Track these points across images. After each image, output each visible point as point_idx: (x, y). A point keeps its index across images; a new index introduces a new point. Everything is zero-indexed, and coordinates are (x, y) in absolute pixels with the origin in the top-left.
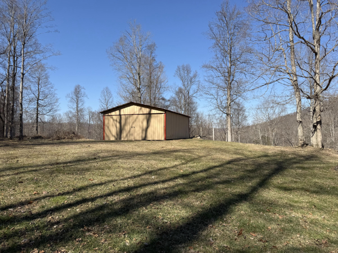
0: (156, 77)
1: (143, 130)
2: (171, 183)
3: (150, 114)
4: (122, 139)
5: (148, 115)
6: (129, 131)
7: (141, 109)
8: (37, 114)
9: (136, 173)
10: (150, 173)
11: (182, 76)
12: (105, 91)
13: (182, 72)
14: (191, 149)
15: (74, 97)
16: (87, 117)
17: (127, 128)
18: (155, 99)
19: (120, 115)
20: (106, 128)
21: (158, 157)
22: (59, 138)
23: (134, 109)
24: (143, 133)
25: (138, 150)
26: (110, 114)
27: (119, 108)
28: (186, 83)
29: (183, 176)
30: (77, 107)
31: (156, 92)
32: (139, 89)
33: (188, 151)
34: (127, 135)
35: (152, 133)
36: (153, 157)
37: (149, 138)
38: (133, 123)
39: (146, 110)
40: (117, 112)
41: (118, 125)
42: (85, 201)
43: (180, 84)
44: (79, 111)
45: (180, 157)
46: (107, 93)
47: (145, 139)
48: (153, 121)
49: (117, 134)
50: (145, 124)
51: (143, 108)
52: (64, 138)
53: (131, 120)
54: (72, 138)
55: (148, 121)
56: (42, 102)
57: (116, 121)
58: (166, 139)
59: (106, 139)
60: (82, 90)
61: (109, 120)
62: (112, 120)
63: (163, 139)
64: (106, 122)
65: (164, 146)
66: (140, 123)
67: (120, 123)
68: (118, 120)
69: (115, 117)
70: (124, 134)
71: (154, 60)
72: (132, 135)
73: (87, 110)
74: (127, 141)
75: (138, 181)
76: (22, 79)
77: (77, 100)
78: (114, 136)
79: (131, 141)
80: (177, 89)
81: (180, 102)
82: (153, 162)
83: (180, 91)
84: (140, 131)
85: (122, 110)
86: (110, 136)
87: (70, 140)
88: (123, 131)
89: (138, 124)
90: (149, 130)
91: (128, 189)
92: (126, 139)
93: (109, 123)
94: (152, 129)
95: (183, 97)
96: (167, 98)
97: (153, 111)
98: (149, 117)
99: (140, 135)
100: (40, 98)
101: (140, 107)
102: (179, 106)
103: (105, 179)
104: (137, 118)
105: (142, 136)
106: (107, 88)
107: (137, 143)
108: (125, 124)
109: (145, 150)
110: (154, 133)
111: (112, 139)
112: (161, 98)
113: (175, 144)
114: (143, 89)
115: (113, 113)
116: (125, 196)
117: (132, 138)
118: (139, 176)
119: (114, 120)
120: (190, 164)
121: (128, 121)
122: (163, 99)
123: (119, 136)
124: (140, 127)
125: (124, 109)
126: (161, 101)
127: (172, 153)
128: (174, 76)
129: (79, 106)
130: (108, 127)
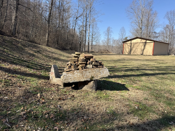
0: (152, 20)
1: (142, 50)
2: (151, 68)
3: (146, 43)
4: (131, 54)
5: (145, 43)
6: (135, 51)
7: (141, 40)
8: (92, 42)
9: (139, 65)
10: (144, 65)
11: (169, 18)
12: (122, 29)
13: (170, 15)
14: (164, 60)
15: (107, 33)
16: (112, 43)
17: (134, 49)
18: (150, 33)
19: (131, 43)
20: (124, 49)
21: (147, 61)
22: (102, 53)
23: (139, 40)
24: (141, 51)
25: (139, 59)
26: (126, 43)
27: (131, 40)
28: (172, 22)
29: (156, 67)
30: (108, 37)
31: (151, 29)
32: (141, 28)
33: (162, 60)
34: (133, 52)
35: (146, 52)
36: (146, 61)
37: (144, 54)
38: (137, 47)
39: (144, 41)
40: (130, 42)
41: (130, 48)
42: (127, 67)
43: (167, 23)
44: (108, 39)
45: (157, 62)
46: (123, 30)
47: (142, 54)
48: (147, 46)
49: (129, 52)
50: (143, 47)
51: (143, 40)
52: (104, 53)
53: (136, 45)
54: (107, 53)
55: (145, 46)
56: (94, 36)
57: (129, 46)
58: (153, 55)
59: (124, 54)
60: (111, 29)
61: (126, 45)
62: (127, 45)
63: (152, 55)
64: (124, 46)
65: (151, 58)
66: (141, 47)
67: (131, 47)
68: (130, 45)
69: (128, 44)
70: (132, 52)
71: (152, 10)
72: (136, 52)
73: (112, 39)
74: (134, 55)
75: (140, 66)
76: (89, 27)
77: (108, 34)
78: (128, 53)
79: (135, 55)
80: (165, 26)
81: (167, 34)
82: (145, 63)
83: (167, 27)
84: (140, 50)
85: (132, 41)
86: (126, 52)
87: (106, 54)
88: (132, 51)
89: (139, 47)
90: (145, 50)
91: (137, 67)
92: (133, 54)
93: (125, 47)
94: (146, 50)
95: (169, 30)
96: (157, 32)
97: (148, 41)
98: (145, 44)
99: (140, 52)
100: (93, 34)
101: (141, 39)
102: (166, 36)
103: (130, 65)
104: (139, 44)
105: (141, 53)
106: (123, 27)
107: (139, 56)
108: (133, 47)
109: (142, 59)
110: (147, 52)
111: (127, 54)
112: (154, 32)
113: (158, 57)
114: (143, 28)
115: (128, 42)
116: (137, 68)
117: (136, 54)
118: (140, 65)
119: (128, 45)
120: (161, 65)
121: (135, 46)
122: (155, 33)
123: (130, 53)
124: (140, 49)
125: (133, 40)
126: (153, 34)
127: (154, 61)
128: (164, 18)
129: (109, 37)
130: (125, 49)
